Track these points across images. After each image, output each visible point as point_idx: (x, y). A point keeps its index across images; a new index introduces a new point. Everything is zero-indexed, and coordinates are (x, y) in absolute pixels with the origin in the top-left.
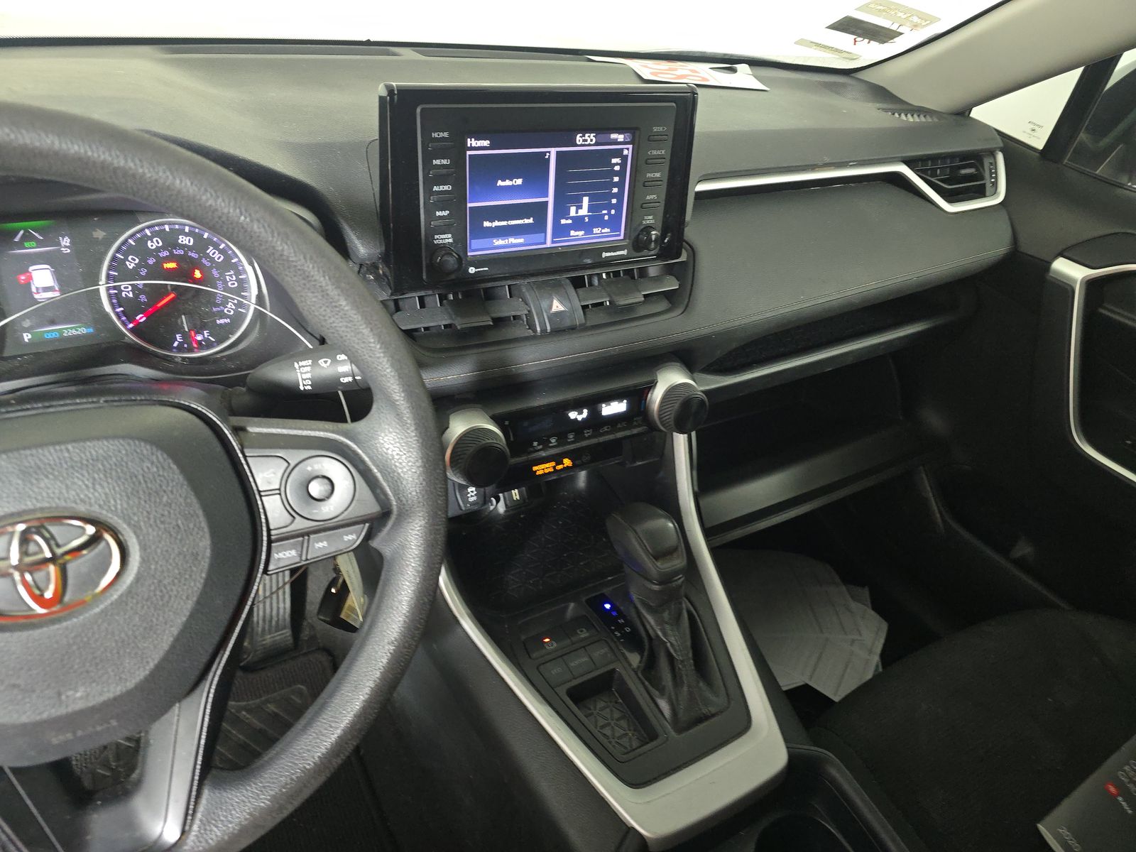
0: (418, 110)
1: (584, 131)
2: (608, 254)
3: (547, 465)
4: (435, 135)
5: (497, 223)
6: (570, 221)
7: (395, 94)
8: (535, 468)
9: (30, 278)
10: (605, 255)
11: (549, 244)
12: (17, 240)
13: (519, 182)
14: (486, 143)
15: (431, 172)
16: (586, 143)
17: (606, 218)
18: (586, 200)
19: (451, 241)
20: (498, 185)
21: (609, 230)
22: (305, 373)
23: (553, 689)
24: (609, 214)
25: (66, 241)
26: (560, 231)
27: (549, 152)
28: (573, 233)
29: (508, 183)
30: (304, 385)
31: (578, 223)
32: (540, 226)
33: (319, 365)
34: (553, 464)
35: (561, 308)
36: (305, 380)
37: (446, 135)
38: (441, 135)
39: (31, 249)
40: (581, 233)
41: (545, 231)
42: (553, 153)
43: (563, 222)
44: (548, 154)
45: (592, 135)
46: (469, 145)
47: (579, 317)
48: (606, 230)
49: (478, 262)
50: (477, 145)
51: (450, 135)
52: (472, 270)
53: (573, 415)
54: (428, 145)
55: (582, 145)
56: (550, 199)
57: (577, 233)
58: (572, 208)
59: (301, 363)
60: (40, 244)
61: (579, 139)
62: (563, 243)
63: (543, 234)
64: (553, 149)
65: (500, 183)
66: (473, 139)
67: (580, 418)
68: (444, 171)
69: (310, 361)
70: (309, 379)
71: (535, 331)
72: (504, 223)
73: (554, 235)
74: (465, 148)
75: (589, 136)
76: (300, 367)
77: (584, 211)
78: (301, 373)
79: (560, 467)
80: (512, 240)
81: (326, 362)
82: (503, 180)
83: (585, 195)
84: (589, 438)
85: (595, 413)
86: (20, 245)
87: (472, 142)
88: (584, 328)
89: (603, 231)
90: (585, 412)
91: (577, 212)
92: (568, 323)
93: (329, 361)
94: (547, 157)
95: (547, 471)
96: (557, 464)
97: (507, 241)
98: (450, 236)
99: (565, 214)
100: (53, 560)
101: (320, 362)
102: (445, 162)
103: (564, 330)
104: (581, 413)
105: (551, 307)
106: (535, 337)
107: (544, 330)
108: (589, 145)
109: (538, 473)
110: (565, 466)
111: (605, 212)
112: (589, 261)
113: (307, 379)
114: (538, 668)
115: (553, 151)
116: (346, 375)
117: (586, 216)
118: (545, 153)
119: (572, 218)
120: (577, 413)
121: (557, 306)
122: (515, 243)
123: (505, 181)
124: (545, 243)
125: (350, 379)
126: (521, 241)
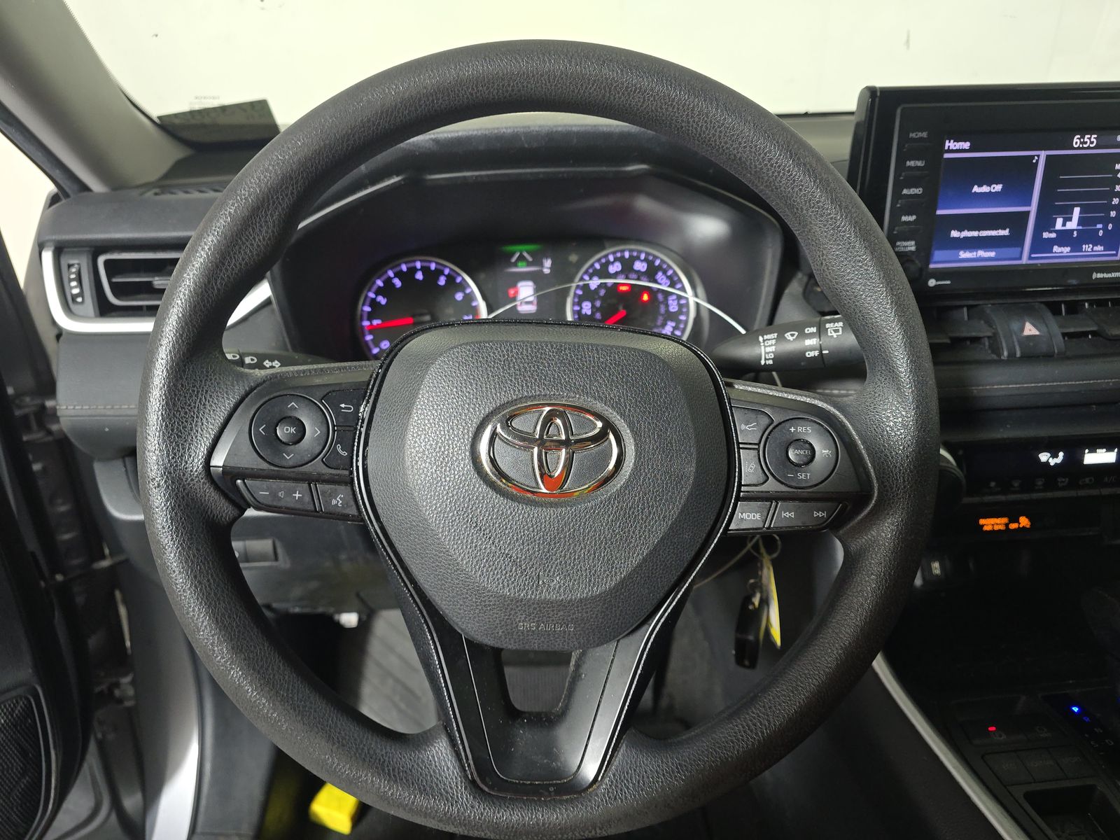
0: (899, 111)
1: (1083, 131)
2: (1100, 276)
3: (998, 521)
4: (912, 135)
5: (966, 234)
6: (1053, 235)
7: (877, 96)
8: (982, 521)
9: (517, 292)
10: (1095, 276)
11: (1025, 260)
12: (513, 260)
13: (998, 188)
14: (966, 145)
15: (903, 174)
16: (1085, 146)
17: (1101, 233)
18: (1077, 211)
19: (913, 249)
20: (973, 191)
21: (1102, 248)
22: (770, 346)
23: (1005, 787)
24: (1105, 229)
25: (548, 263)
26: (1040, 245)
27: (1038, 156)
28: (1056, 248)
29: (985, 189)
30: (766, 359)
31: (1064, 238)
32: (1016, 240)
33: (786, 338)
34: (1005, 520)
35: (1035, 332)
36: (768, 353)
37: (925, 135)
38: (920, 135)
39: (522, 268)
40: (1067, 250)
41: (1022, 245)
42: (1042, 156)
43: (1046, 235)
44: (1036, 158)
45: (1093, 136)
46: (946, 148)
47: (1059, 343)
48: (1099, 248)
49: (939, 274)
50: (956, 148)
51: (928, 135)
52: (932, 283)
53: (1044, 457)
54: (904, 146)
55: (1079, 148)
56: (1033, 208)
57: (1062, 249)
58: (1058, 220)
59: (766, 337)
60: (529, 264)
61: (1076, 141)
62: (1042, 259)
63: (1020, 249)
64: (1043, 152)
65: (976, 189)
66: (952, 141)
67: (1053, 462)
68: (918, 173)
69: (776, 334)
70: (772, 352)
71: (999, 354)
72: (975, 234)
73: (1033, 250)
74: (942, 150)
75: (1090, 139)
76: (764, 341)
77: (1073, 225)
78: (765, 347)
79: (1013, 526)
80: (981, 253)
81: (792, 335)
82: (980, 186)
83: (1077, 206)
84: (1063, 489)
85: (1074, 460)
86: (515, 265)
87: (951, 144)
88: (1064, 357)
89: (1095, 248)
90: (1061, 454)
91: (1064, 225)
92: (1044, 348)
93: (796, 333)
94: (1034, 161)
95: (996, 528)
96: (1011, 521)
97: (975, 253)
98: (913, 243)
99: (1050, 226)
100: (566, 443)
101: (786, 335)
102: (920, 163)
103: (1038, 357)
104: (1055, 456)
105: (1022, 329)
106: (1000, 362)
107: (1012, 354)
108: (1089, 148)
109: (985, 528)
110: (1021, 526)
111: (1100, 226)
112: (1074, 282)
113: (770, 352)
114: (982, 757)
115: (1043, 154)
116: (812, 349)
117: (1074, 230)
118: (1033, 157)
119: (1056, 232)
120: (1049, 455)
121: (1030, 330)
122: (986, 255)
123: (982, 186)
124: (1020, 258)
125: (816, 353)
126: (992, 254)
